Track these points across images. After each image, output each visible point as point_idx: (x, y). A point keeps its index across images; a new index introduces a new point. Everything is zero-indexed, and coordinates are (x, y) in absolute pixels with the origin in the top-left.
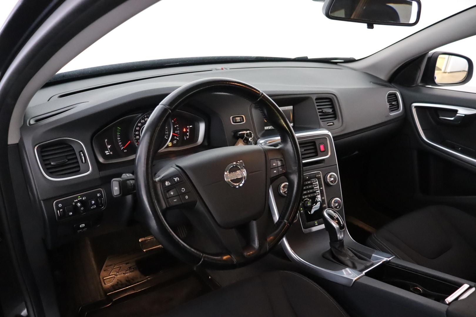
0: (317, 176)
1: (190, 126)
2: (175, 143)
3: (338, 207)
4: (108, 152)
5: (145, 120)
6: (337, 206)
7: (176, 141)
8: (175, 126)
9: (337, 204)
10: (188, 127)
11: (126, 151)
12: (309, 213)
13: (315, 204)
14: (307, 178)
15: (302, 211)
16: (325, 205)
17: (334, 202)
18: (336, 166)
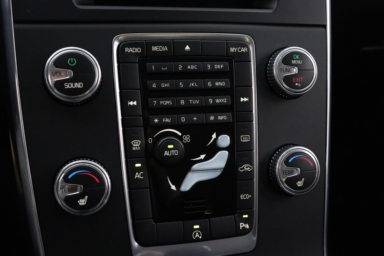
0: (232, 50)
3: (300, 184)
6: (298, 178)
9: (297, 172)
12: (173, 187)
13: (202, 157)
14: (187, 48)
15: (138, 176)
16: (246, 168)
17: (286, 161)
18: (323, 29)
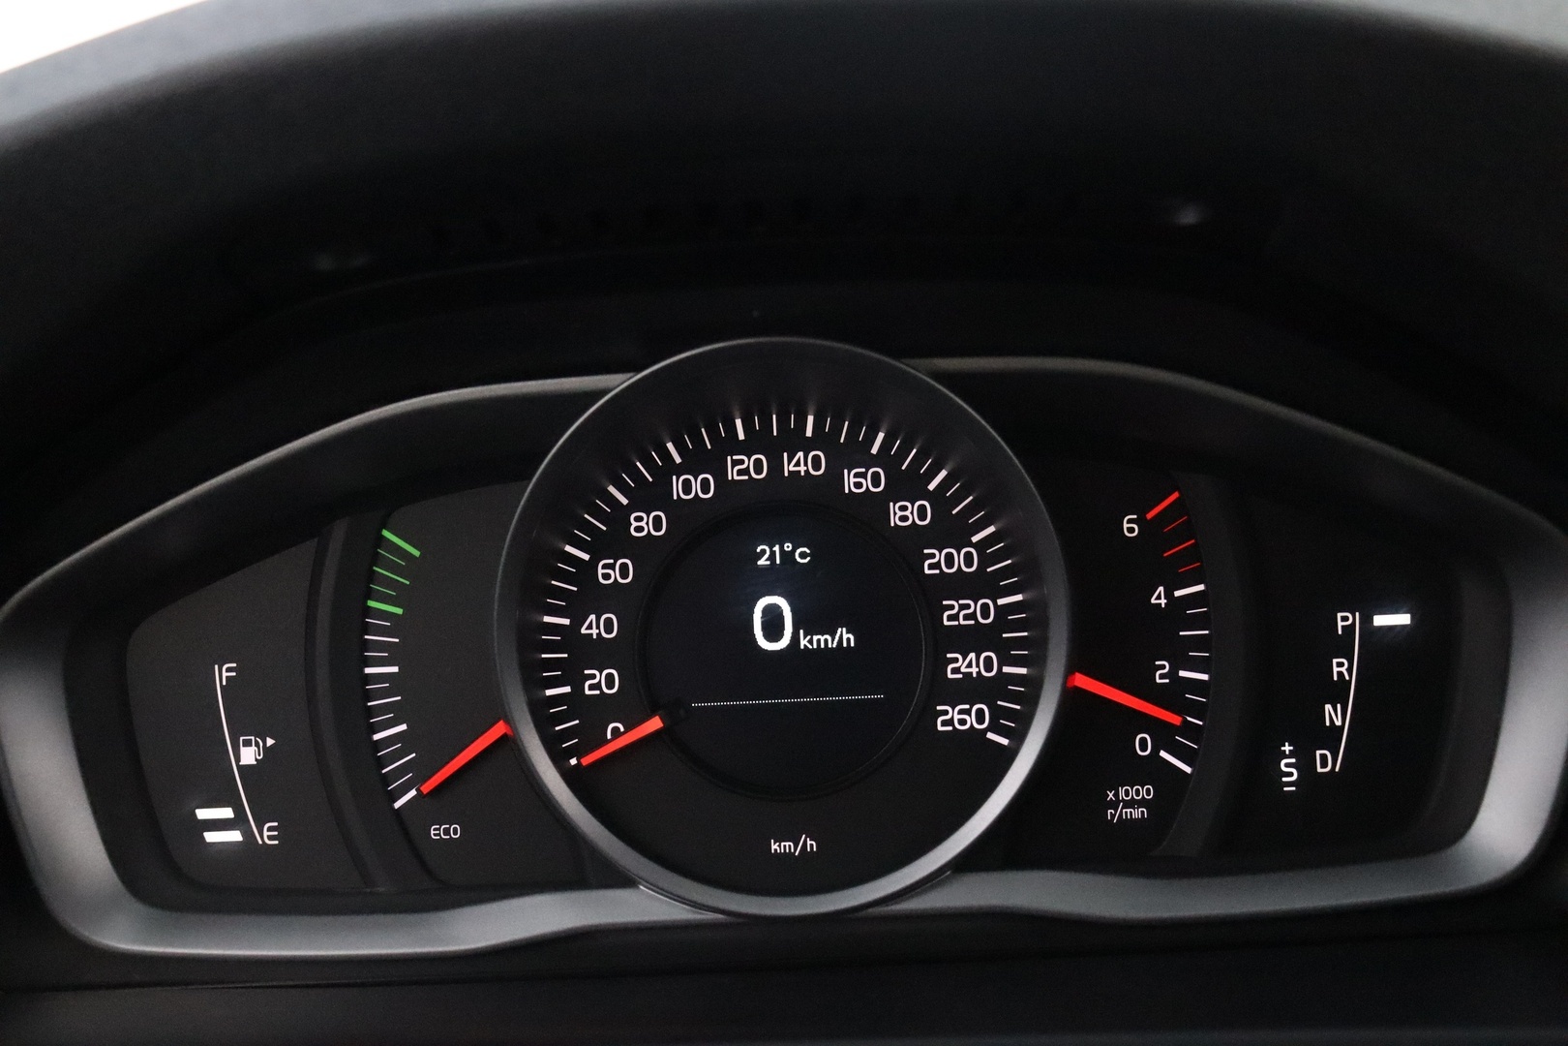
1: (1380, 620)
2: (1137, 813)
4: (227, 813)
5: (733, 474)
7: (1146, 792)
8: (1159, 598)
10: (1343, 620)
11: (455, 831)
